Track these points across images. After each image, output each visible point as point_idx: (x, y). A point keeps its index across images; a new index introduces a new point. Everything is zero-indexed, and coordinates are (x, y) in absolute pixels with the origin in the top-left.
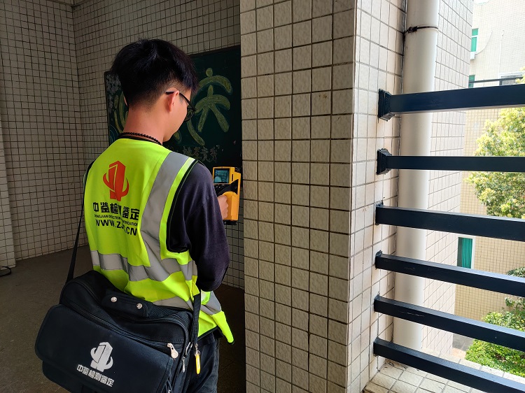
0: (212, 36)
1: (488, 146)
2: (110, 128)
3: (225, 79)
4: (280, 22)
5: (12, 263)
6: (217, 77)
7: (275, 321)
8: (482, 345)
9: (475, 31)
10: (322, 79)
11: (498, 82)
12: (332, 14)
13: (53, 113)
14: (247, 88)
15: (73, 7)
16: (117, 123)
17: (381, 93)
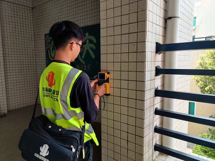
0: (88, 20)
1: (201, 64)
2: (46, 57)
3: (93, 37)
4: (116, 15)
5: (6, 112)
6: (90, 36)
7: (114, 136)
8: (199, 147)
9: (195, 18)
10: (133, 38)
11: (205, 38)
12: (137, 12)
13: (24, 51)
14: (103, 41)
15: (32, 8)
16: (49, 55)
17: (157, 43)
